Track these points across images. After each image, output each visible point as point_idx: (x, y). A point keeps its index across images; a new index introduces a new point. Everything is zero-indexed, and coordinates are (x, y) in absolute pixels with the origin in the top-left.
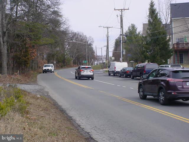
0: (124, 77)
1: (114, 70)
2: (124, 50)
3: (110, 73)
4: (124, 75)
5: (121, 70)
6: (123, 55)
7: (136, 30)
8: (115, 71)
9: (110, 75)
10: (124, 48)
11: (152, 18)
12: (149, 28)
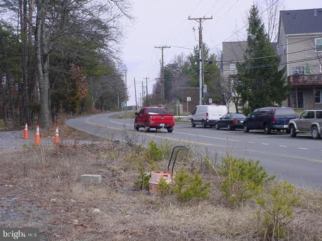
0: (227, 130)
1: (205, 119)
2: (205, 86)
3: (195, 123)
4: (227, 127)
5: (221, 119)
6: (203, 94)
7: (207, 52)
8: (207, 119)
9: (194, 126)
10: (204, 83)
11: (253, 33)
12: (249, 49)
